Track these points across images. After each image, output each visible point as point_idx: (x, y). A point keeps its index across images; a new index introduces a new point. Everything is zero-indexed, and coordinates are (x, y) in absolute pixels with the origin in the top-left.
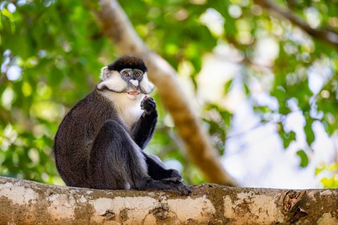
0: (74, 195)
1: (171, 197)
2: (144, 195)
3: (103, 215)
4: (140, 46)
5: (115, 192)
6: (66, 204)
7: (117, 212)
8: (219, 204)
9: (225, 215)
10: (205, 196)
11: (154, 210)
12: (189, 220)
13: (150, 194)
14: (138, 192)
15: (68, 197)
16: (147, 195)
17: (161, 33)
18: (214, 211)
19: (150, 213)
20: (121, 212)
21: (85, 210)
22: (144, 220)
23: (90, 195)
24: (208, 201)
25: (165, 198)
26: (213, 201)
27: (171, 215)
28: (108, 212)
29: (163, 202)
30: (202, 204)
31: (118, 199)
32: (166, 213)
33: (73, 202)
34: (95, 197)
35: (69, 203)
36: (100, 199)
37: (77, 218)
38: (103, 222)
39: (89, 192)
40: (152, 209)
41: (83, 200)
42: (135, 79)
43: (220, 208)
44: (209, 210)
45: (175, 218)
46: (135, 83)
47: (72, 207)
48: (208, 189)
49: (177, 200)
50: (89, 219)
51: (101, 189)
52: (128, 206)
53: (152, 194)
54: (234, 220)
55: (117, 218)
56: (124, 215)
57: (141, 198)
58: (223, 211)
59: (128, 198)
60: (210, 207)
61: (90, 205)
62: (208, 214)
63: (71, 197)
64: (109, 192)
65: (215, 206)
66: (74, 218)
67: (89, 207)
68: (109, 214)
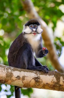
0: (7, 68)
1: (41, 74)
2: (32, 72)
3: (16, 77)
4: (36, 15)
5: (21, 69)
6: (3, 71)
7: (21, 77)
8: (58, 79)
9: (60, 83)
10: (53, 75)
11: (34, 78)
12: (47, 83)
13: (34, 72)
14: (30, 71)
15: (4, 69)
16: (33, 72)
17: (44, 11)
18: (56, 81)
19: (33, 79)
20: (23, 77)
21: (10, 74)
22: (30, 81)
23: (12, 69)
24: (54, 77)
25: (39, 74)
26: (56, 78)
27: (40, 80)
28: (18, 76)
29: (38, 75)
30: (52, 78)
31: (22, 72)
32: (39, 80)
33: (6, 71)
34: (14, 70)
35: (4, 71)
36: (16, 71)
37: (7, 77)
38: (16, 80)
39: (12, 68)
40: (34, 77)
41: (10, 71)
42: (34, 28)
43: (58, 80)
44: (54, 81)
45: (42, 82)
46: (34, 30)
47: (5, 73)
48: (55, 73)
49: (43, 75)
50: (11, 78)
51: (17, 68)
52: (25, 75)
53: (35, 72)
54: (63, 85)
55: (21, 79)
56: (24, 78)
57: (30, 73)
58: (59, 82)
59: (26, 72)
60: (55, 80)
61: (12, 73)
62: (54, 82)
63: (6, 69)
64: (19, 69)
65: (57, 79)
66: (5, 77)
67: (11, 74)
68: (18, 77)
